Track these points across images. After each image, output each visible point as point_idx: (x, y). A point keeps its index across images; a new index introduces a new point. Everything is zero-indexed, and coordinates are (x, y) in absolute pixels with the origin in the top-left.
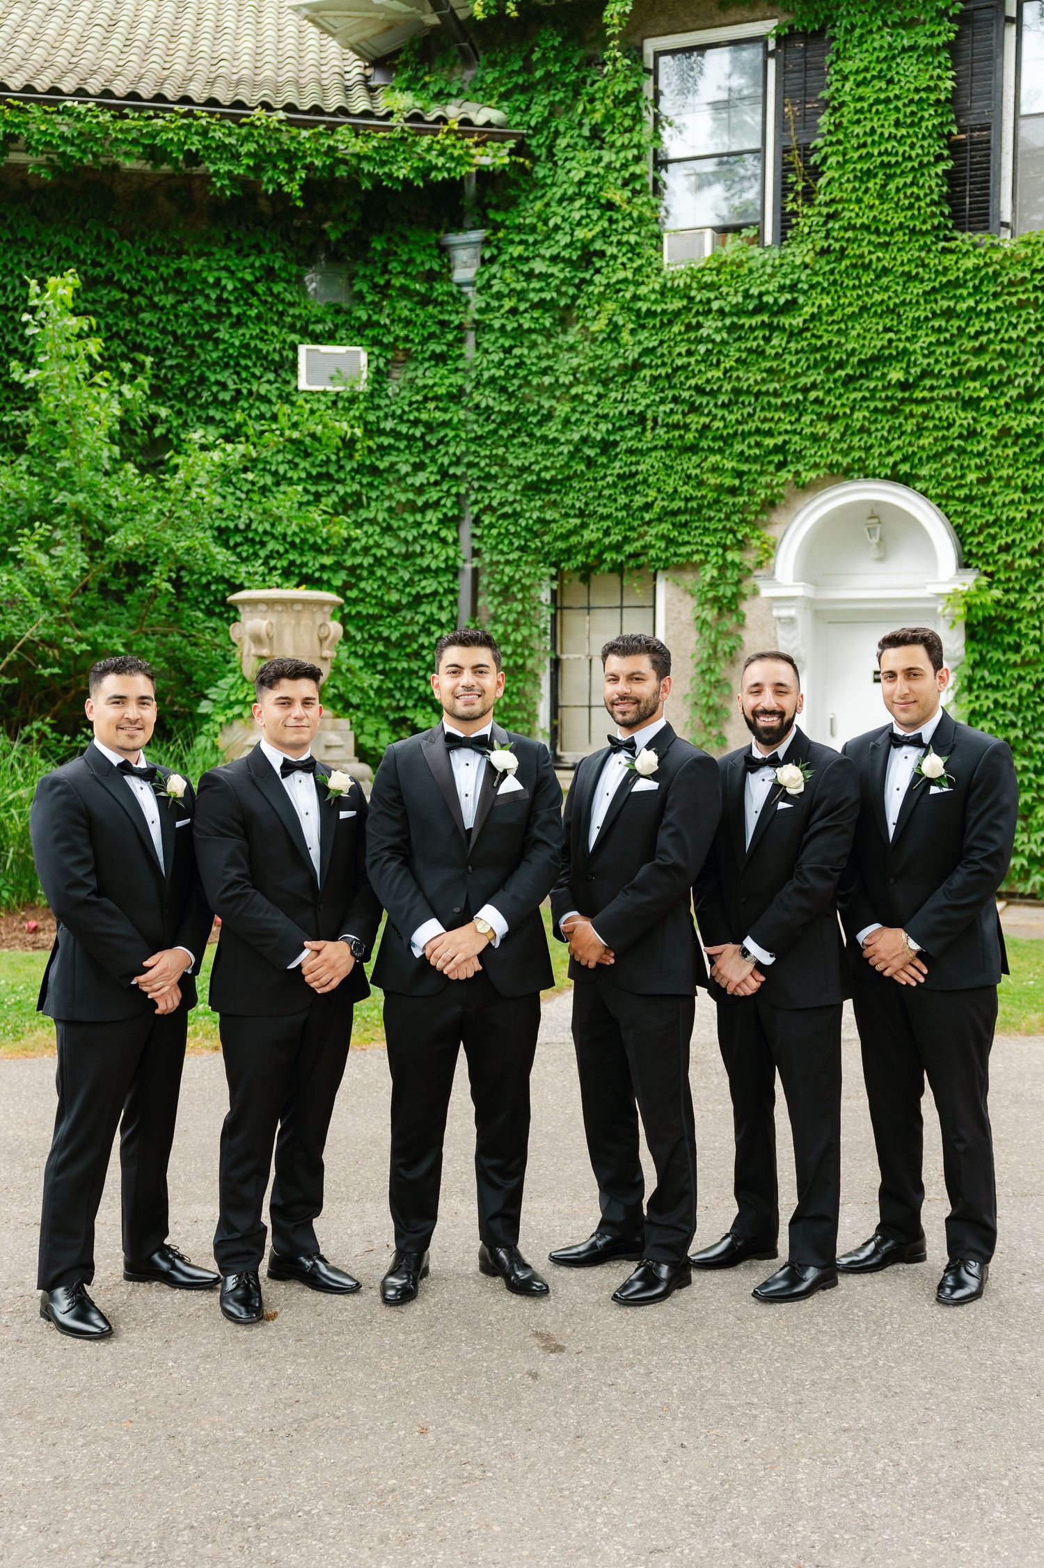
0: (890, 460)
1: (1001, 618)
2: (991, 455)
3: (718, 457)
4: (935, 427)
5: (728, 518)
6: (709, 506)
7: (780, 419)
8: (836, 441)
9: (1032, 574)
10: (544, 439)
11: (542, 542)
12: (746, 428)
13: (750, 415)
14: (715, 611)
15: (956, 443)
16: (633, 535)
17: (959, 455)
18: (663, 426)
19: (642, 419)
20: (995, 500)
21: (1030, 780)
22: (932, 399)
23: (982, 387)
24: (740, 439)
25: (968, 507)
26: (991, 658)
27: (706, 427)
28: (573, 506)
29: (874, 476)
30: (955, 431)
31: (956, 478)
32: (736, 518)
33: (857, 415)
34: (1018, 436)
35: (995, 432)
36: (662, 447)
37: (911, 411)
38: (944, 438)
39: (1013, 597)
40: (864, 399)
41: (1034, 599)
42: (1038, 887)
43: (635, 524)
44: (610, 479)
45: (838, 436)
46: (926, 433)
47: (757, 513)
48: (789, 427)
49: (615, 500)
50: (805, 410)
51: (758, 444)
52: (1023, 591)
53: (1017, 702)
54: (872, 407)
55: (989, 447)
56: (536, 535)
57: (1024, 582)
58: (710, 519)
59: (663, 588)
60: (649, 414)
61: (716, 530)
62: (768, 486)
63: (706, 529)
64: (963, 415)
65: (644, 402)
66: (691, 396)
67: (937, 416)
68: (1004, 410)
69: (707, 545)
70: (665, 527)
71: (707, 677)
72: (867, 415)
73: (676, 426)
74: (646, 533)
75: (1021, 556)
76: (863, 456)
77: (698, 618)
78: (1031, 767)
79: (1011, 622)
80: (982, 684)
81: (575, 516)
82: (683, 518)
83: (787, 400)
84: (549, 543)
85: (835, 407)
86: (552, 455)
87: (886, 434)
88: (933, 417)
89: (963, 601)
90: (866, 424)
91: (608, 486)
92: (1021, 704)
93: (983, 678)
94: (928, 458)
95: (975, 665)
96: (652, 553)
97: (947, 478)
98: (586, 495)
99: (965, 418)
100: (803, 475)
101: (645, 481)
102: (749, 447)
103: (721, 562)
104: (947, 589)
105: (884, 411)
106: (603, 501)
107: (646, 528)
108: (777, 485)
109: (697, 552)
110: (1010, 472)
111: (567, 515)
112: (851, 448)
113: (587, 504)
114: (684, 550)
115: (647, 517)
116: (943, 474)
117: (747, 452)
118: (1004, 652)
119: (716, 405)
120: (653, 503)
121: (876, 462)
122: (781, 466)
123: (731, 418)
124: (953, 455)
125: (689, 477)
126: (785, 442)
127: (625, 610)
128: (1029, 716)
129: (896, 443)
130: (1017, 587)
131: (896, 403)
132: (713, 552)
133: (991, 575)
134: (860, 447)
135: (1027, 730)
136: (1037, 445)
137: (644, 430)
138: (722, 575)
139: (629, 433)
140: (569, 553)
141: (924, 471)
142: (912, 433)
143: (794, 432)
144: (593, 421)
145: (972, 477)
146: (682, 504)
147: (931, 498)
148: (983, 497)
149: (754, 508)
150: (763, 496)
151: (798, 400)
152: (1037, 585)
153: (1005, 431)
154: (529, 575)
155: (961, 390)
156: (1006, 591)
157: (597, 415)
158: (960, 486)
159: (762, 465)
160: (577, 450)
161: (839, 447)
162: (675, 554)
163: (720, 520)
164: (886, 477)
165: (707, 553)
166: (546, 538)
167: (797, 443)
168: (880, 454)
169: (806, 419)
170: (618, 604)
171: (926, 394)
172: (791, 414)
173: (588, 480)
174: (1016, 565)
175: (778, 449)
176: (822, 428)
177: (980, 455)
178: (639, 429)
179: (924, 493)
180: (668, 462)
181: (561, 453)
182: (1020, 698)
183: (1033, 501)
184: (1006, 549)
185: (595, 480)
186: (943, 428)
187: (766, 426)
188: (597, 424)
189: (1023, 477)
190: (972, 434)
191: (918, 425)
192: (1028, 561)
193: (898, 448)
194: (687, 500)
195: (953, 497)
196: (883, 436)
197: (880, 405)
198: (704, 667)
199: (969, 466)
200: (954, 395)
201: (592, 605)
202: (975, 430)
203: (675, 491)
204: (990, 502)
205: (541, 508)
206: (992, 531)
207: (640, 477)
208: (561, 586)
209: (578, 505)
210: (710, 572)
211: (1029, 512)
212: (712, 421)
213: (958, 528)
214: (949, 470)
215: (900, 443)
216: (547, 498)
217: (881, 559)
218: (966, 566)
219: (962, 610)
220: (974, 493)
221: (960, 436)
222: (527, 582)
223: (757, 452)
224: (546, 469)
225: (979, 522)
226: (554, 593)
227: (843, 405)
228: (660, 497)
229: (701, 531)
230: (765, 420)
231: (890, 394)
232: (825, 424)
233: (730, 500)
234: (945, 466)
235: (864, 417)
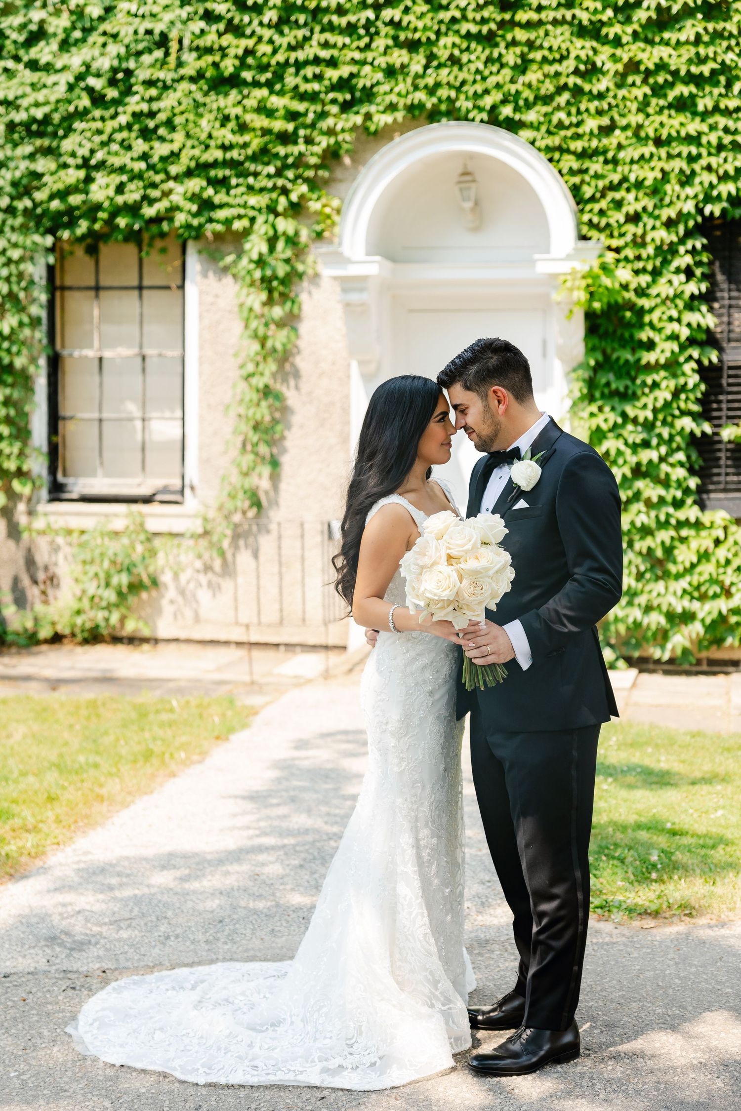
0: (487, 102)
1: (631, 306)
2: (615, 97)
3: (265, 92)
4: (545, 59)
5: (279, 173)
6: (254, 158)
7: (344, 45)
8: (417, 76)
9: (667, 252)
10: (33, 65)
11: (33, 200)
12: (301, 55)
13: (306, 39)
14: (264, 296)
15: (572, 80)
16: (154, 193)
17: (574, 96)
18: (191, 50)
19: (163, 41)
20: (621, 155)
21: (668, 515)
22: (540, 23)
23: (604, 8)
24: (292, 70)
25: (587, 164)
26: (618, 359)
27: (248, 52)
28: (73, 155)
29: (466, 119)
30: (569, 65)
31: (571, 125)
32: (290, 174)
33: (443, 41)
34: (648, 73)
35: (620, 67)
36: (192, 80)
37: (514, 38)
38: (557, 74)
39: (645, 279)
40: (454, 20)
41: (670, 282)
42: (679, 652)
43: (158, 178)
44: (123, 119)
45: (420, 70)
46: (534, 67)
47: (317, 167)
48: (357, 55)
49: (129, 148)
50: (377, 33)
51: (318, 77)
52: (656, 273)
53: (650, 416)
54: (463, 32)
55: (612, 86)
56: (27, 192)
57: (658, 263)
58: (256, 174)
59: (194, 263)
60: (174, 35)
61: (262, 190)
62: (331, 132)
63: (250, 188)
64: (579, 43)
65: (168, 17)
66: (229, 11)
67: (546, 45)
68: (630, 39)
69: (253, 208)
70: (195, 184)
71: (254, 381)
72: (457, 40)
73: (209, 50)
74: (170, 192)
75: (654, 228)
76: (453, 94)
77: (241, 305)
78: (669, 499)
79: (640, 312)
80: (606, 391)
81: (78, 167)
82: (220, 173)
83: (352, 18)
84: (42, 203)
85: (415, 30)
86: (45, 86)
87: (481, 66)
88: (541, 47)
89: (583, 283)
90: (456, 52)
91: (121, 129)
92: (655, 418)
93: (608, 384)
94: (537, 98)
95: (598, 368)
96: (180, 218)
97: (560, 125)
98: (89, 140)
99: (582, 48)
100: (376, 118)
101: (170, 124)
102: (306, 79)
103: (271, 233)
104: (564, 267)
105: (478, 37)
106: (115, 147)
107: (171, 184)
108: (343, 130)
109: (240, 217)
110: (640, 118)
111: (65, 166)
112: (438, 85)
113: (92, 152)
114: (221, 214)
115: (174, 170)
116: (555, 120)
117: (304, 87)
118: (634, 351)
119: (261, 24)
120: (180, 150)
121: (470, 105)
122: (346, 107)
123: (282, 41)
124: (566, 96)
125: (226, 119)
126: (352, 76)
127: (146, 293)
128: (665, 433)
129: (492, 81)
130: (650, 267)
131: (493, 26)
132: (260, 219)
133: (617, 250)
134: (448, 83)
135: (663, 450)
136: (672, 85)
137: (167, 54)
138: (272, 248)
139: (147, 59)
140: (69, 217)
141: (531, 116)
142: (515, 67)
143: (364, 63)
144: (102, 40)
145: (592, 124)
146: (219, 154)
147: (539, 149)
148: (605, 152)
149: (313, 160)
150: (324, 145)
151: (368, 19)
152: (675, 263)
153: (633, 66)
154: (15, 245)
155: (577, 12)
156: (637, 272)
157: (105, 33)
158: (577, 137)
159: (324, 105)
160: (80, 77)
161: (421, 83)
162: (211, 220)
163: (269, 176)
164: (482, 121)
165: (253, 220)
166: (40, 196)
167: (368, 77)
168: (475, 93)
169: (380, 43)
170: (135, 283)
171: (534, 16)
172: (360, 38)
173: (94, 119)
174: (648, 239)
175: (343, 84)
176: (399, 57)
177: (601, 96)
178: (159, 54)
179: (533, 143)
180: (199, 97)
181: (55, 84)
182: (655, 411)
183: (670, 156)
184: (634, 218)
185: (103, 119)
186: (554, 60)
187: (325, 54)
188: (104, 45)
189: (656, 125)
190: (591, 71)
191: (523, 56)
192: (662, 235)
193: (498, 86)
194: (224, 148)
195: (568, 151)
196: (478, 71)
197: (474, 29)
198: (250, 368)
199: (587, 110)
200: (569, 17)
201: (103, 282)
202: (594, 64)
203: (210, 136)
204: (614, 157)
205: (32, 157)
206: (618, 195)
207: (162, 117)
208: (62, 258)
209: (81, 152)
210: (256, 245)
211: (662, 170)
212: (256, 44)
213: (576, 190)
214: (562, 115)
215: (499, 78)
216: (38, 142)
217: (476, 229)
218: (584, 238)
219: (583, 296)
220: (594, 143)
221: (576, 72)
222: (15, 254)
223: (316, 86)
224: (37, 105)
225: (601, 184)
226: (51, 269)
227: (425, 28)
228: (189, 143)
229: (242, 189)
230: (326, 45)
231: (486, 13)
232: (404, 52)
233: (282, 150)
234: (558, 108)
235: (454, 45)
